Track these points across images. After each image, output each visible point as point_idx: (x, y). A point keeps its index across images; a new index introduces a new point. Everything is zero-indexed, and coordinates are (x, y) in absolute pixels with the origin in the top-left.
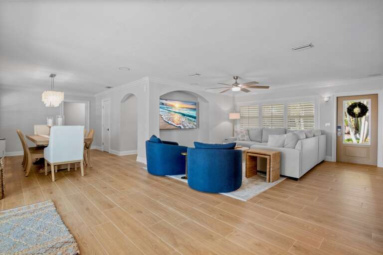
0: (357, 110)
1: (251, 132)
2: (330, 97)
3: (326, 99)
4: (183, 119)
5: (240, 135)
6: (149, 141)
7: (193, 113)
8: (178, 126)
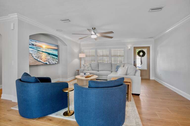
0: (141, 54)
1: (92, 65)
2: (131, 47)
3: (129, 48)
4: (49, 57)
5: (86, 67)
6: (20, 80)
7: (56, 53)
8: (45, 62)
